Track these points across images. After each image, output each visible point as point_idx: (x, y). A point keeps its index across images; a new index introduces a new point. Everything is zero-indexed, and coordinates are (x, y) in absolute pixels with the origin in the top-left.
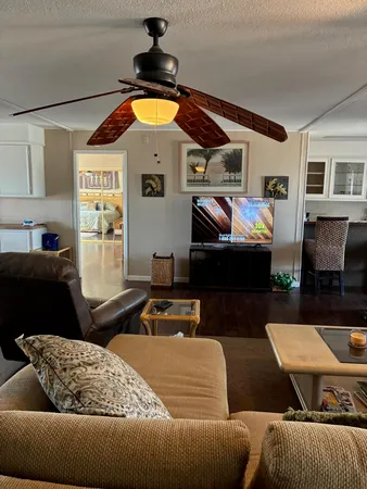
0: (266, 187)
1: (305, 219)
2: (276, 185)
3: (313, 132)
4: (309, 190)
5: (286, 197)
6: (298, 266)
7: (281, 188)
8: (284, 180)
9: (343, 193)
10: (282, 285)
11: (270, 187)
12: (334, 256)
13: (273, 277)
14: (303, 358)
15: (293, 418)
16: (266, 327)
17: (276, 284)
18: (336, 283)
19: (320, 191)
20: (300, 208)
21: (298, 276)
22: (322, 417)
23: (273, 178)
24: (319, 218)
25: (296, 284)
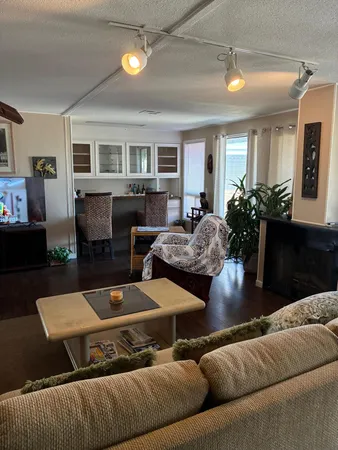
0: (34, 167)
1: (76, 196)
2: (44, 165)
3: (74, 116)
4: (77, 170)
5: (55, 176)
6: (73, 239)
7: (49, 167)
8: (52, 161)
9: (108, 171)
10: (60, 258)
11: (38, 167)
12: (103, 226)
13: (50, 252)
14: (69, 324)
15: (30, 390)
16: (37, 302)
17: (53, 258)
18: (107, 250)
19: (88, 170)
20: (69, 186)
21: (74, 248)
22: (59, 379)
23: (41, 158)
24: (87, 195)
25: (73, 256)
